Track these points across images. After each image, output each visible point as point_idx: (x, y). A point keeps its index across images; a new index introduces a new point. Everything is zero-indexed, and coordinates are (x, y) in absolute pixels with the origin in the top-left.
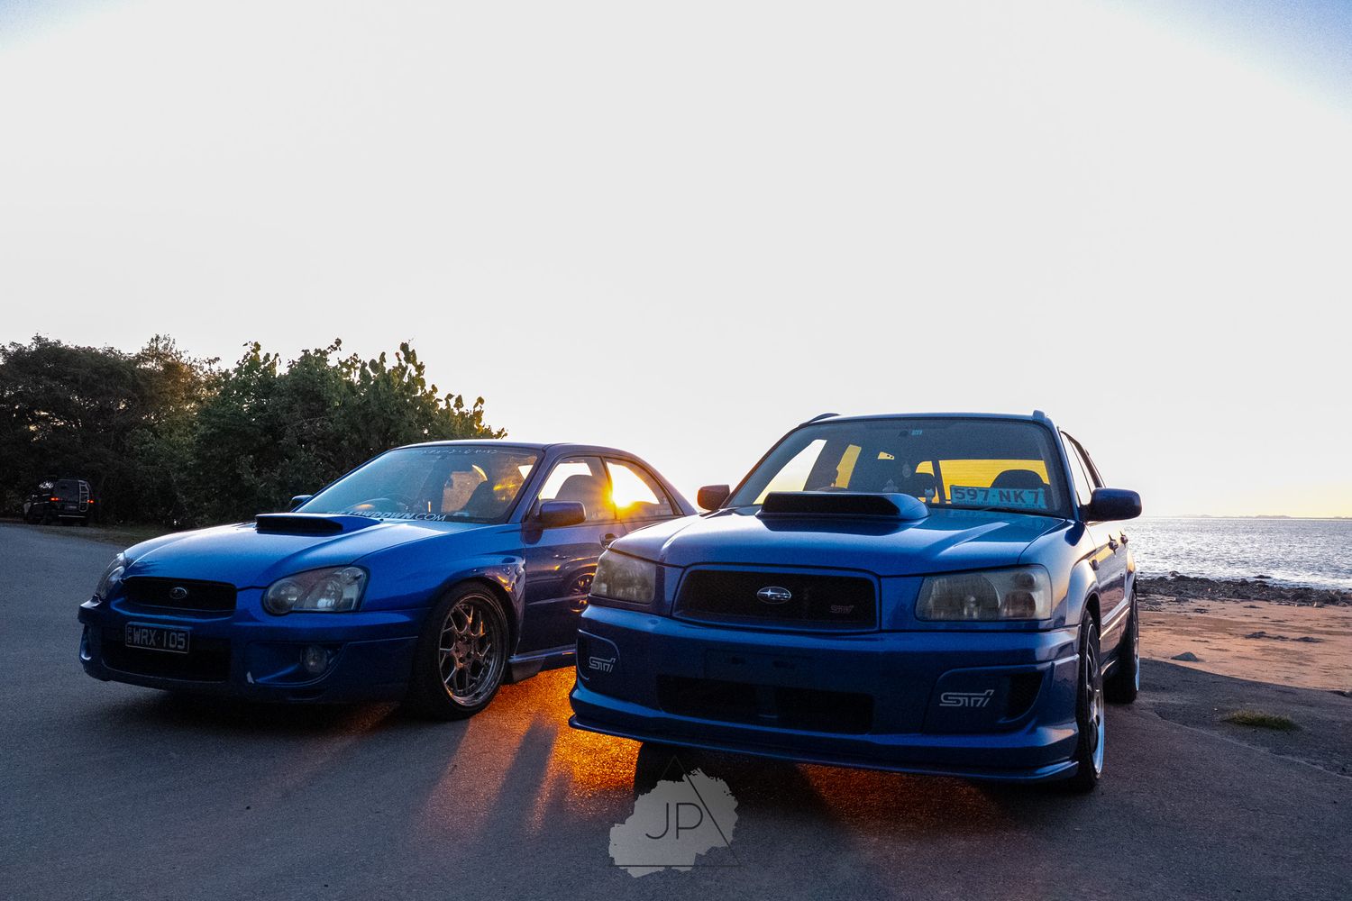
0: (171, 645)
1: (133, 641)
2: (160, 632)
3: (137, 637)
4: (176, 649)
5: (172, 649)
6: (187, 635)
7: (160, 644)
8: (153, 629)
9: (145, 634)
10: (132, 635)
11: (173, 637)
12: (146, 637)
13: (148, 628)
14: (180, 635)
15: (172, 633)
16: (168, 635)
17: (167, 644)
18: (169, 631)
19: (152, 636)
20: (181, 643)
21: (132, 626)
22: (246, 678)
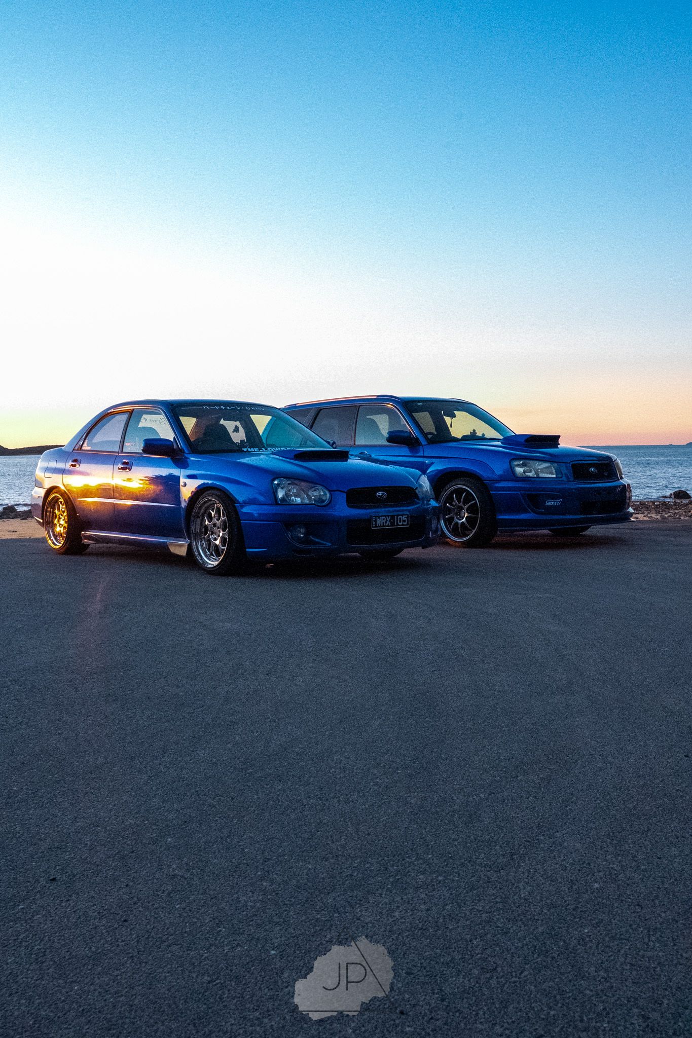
0: (400, 524)
1: (376, 524)
2: (393, 517)
3: (378, 522)
4: (403, 525)
5: (400, 525)
6: (408, 517)
7: (392, 524)
8: (388, 516)
9: (384, 519)
10: (375, 521)
11: (400, 518)
12: (384, 521)
13: (385, 516)
14: (404, 516)
15: (399, 517)
16: (397, 518)
17: (397, 523)
18: (398, 516)
19: (389, 519)
20: (404, 521)
21: (376, 517)
22: (429, 534)
